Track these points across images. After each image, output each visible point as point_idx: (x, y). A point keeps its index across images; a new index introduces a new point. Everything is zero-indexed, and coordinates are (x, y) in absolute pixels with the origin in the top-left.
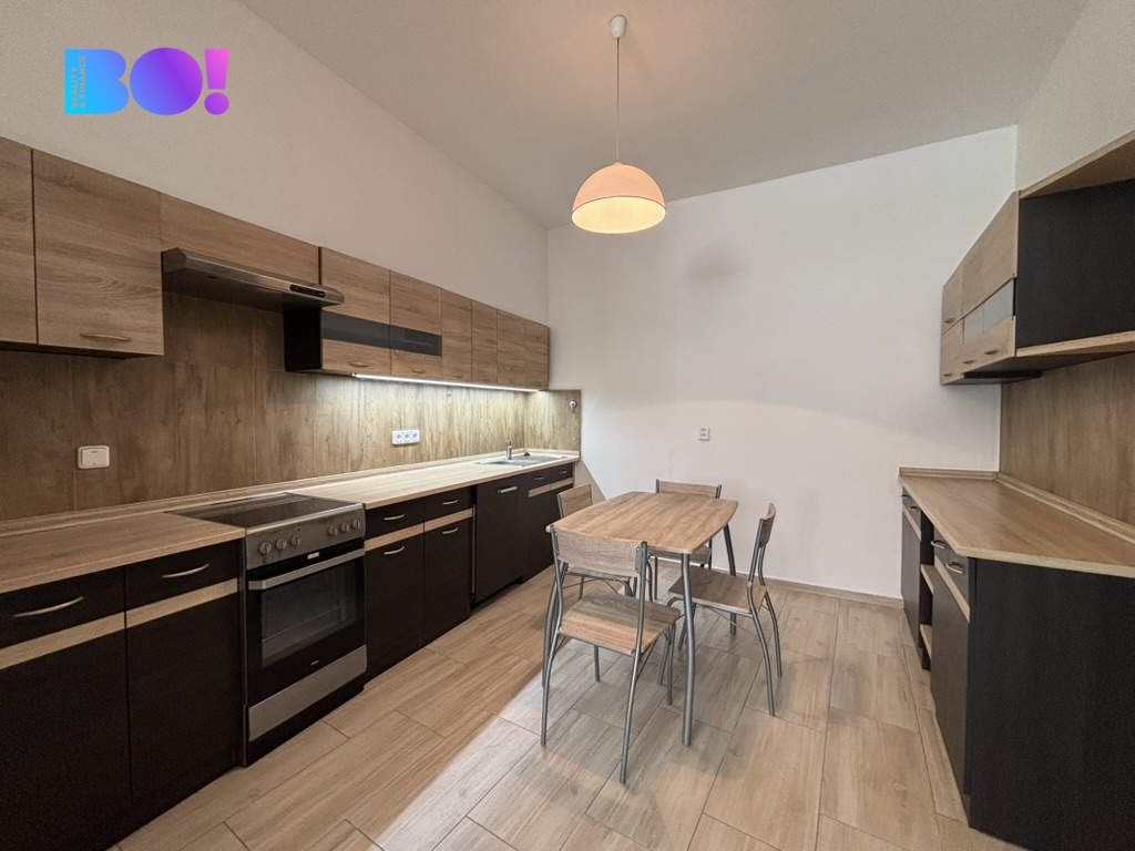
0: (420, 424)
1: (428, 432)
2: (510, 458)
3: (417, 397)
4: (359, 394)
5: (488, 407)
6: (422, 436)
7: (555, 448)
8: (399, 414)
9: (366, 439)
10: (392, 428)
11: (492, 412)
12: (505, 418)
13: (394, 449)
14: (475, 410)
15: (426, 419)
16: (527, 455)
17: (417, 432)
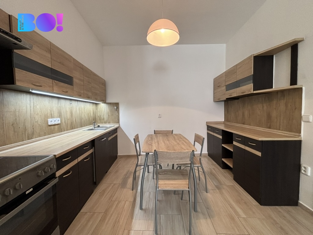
0: (60, 116)
1: (63, 119)
2: (95, 128)
3: (58, 104)
4: (30, 101)
5: (84, 108)
6: (61, 121)
7: (109, 123)
8: (51, 111)
9: (35, 123)
10: (48, 117)
11: (86, 111)
12: (90, 113)
13: (49, 127)
14: (80, 110)
15: (62, 114)
16: (99, 126)
17: (59, 119)
